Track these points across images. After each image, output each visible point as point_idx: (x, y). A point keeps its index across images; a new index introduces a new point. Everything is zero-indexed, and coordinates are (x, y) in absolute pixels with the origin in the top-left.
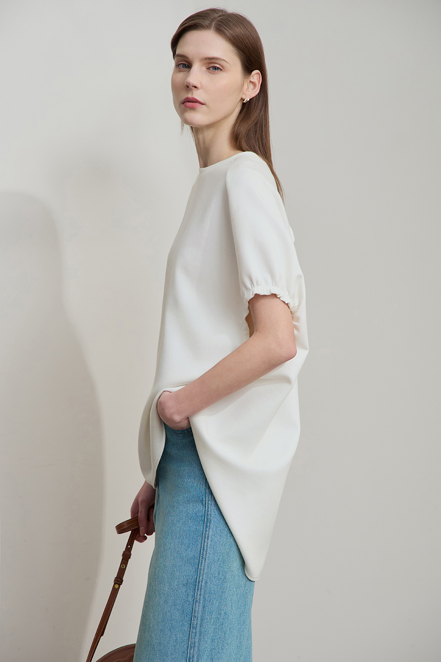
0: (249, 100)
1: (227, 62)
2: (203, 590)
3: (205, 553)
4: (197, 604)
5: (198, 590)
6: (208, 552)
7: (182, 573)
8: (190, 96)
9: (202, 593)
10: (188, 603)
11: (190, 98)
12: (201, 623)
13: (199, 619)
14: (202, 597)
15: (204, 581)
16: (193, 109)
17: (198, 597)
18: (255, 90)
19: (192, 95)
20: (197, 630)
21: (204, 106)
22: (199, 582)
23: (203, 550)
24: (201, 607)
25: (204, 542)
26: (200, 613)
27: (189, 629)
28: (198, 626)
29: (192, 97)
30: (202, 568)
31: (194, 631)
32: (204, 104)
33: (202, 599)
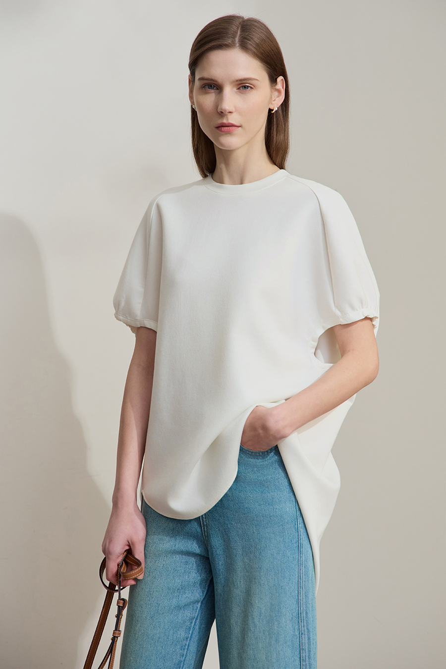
0: (277, 109)
1: (257, 80)
2: (305, 621)
3: (301, 582)
4: (303, 636)
5: (301, 621)
6: (304, 579)
7: (287, 608)
8: (225, 121)
9: (305, 625)
10: (295, 637)
11: (225, 124)
12: (309, 656)
13: (307, 650)
14: (305, 628)
15: (304, 612)
16: (229, 133)
17: (303, 629)
18: (281, 97)
19: (228, 120)
20: (307, 662)
21: (240, 128)
22: (301, 614)
23: (300, 578)
24: (307, 639)
25: (300, 570)
26: (307, 645)
27: (299, 663)
28: (307, 658)
29: (228, 122)
30: (301, 598)
31: (304, 663)
32: (240, 126)
33: (306, 630)
